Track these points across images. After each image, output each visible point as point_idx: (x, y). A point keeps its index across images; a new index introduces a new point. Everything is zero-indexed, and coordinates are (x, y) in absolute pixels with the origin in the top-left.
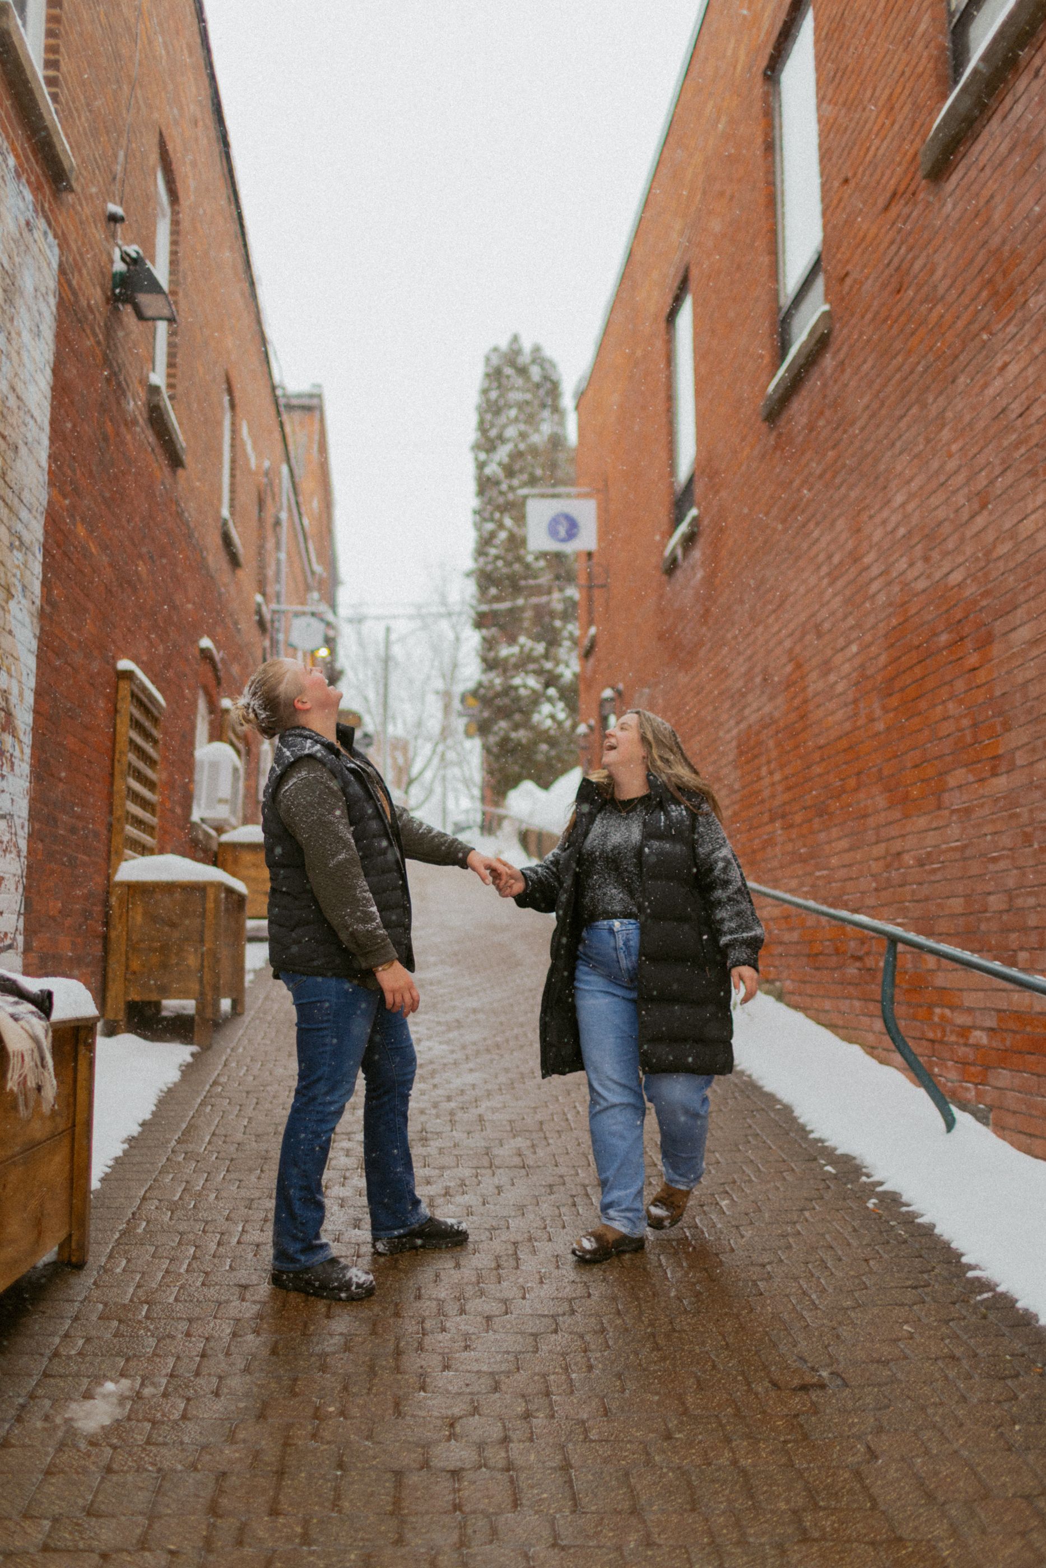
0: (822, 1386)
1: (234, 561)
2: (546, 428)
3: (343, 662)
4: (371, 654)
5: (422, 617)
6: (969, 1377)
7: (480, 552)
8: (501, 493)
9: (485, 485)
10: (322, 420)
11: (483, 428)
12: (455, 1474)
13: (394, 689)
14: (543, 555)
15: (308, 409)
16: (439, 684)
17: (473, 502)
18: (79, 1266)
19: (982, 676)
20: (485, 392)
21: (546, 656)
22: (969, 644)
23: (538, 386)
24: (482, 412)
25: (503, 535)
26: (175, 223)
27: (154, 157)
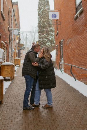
2: (47, 7)
3: (21, 38)
4: (24, 37)
5: (30, 33)
7: (39, 23)
8: (42, 15)
9: (39, 15)
10: (18, 5)
11: (39, 7)
13: (27, 42)
15: (16, 4)
16: (33, 41)
17: (38, 17)
20: (39, 2)
21: (48, 37)
23: (46, 2)
24: (39, 5)
25: (42, 21)
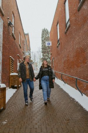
0: (70, 120)
1: (21, 48)
2: (47, 36)
3: (31, 56)
4: (33, 55)
5: (38, 52)
6: (83, 119)
7: (42, 46)
8: (44, 41)
10: (29, 36)
11: (42, 36)
12: (36, 128)
14: (48, 46)
15: (27, 35)
16: (39, 58)
17: (42, 42)
18: (5, 109)
19: (84, 55)
20: (42, 33)
21: (48, 55)
22: (83, 52)
23: (47, 32)
25: (44, 45)
26: (14, 19)
27: (12, 13)
